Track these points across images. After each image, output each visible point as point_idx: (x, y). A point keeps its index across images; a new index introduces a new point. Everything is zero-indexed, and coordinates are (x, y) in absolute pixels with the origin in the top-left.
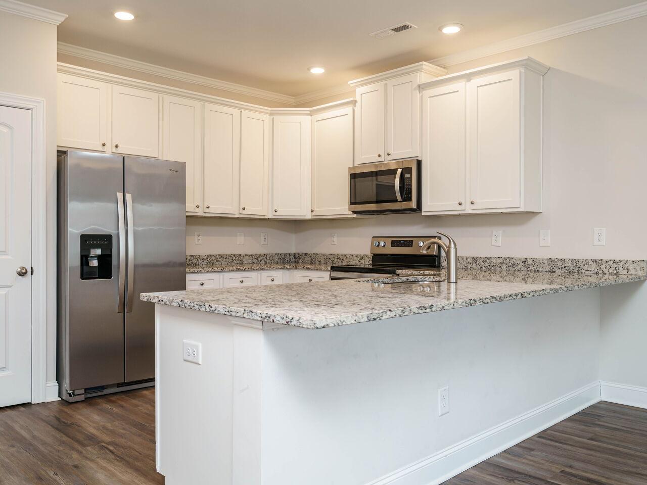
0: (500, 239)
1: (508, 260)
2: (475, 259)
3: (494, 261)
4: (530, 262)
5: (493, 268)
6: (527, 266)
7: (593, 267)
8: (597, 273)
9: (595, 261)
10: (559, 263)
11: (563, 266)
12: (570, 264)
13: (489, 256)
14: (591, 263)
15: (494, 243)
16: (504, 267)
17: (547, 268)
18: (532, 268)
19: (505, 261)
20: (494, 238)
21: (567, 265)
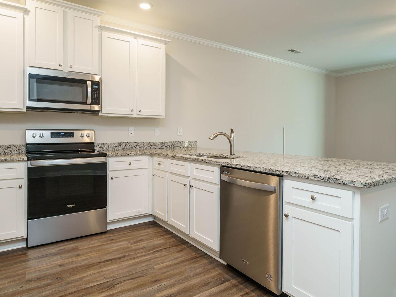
0: (133, 132)
1: (140, 144)
2: (120, 144)
3: (132, 144)
4: (152, 144)
5: (131, 149)
6: (150, 146)
7: (179, 145)
8: (181, 148)
9: (180, 142)
10: (165, 144)
11: (167, 145)
12: (170, 144)
13: (129, 142)
14: (178, 143)
15: (130, 134)
16: (138, 148)
17: (160, 147)
18: (153, 147)
19: (138, 144)
20: (130, 131)
21: (169, 145)
